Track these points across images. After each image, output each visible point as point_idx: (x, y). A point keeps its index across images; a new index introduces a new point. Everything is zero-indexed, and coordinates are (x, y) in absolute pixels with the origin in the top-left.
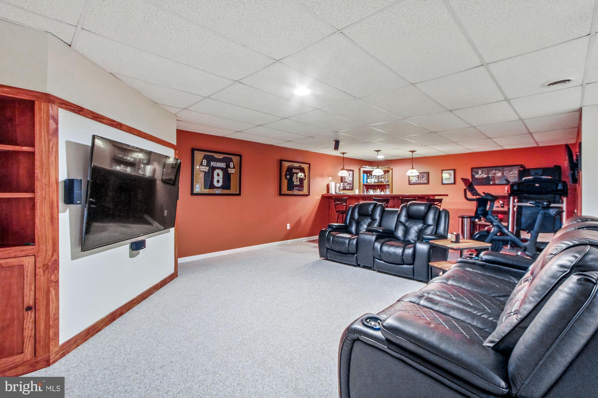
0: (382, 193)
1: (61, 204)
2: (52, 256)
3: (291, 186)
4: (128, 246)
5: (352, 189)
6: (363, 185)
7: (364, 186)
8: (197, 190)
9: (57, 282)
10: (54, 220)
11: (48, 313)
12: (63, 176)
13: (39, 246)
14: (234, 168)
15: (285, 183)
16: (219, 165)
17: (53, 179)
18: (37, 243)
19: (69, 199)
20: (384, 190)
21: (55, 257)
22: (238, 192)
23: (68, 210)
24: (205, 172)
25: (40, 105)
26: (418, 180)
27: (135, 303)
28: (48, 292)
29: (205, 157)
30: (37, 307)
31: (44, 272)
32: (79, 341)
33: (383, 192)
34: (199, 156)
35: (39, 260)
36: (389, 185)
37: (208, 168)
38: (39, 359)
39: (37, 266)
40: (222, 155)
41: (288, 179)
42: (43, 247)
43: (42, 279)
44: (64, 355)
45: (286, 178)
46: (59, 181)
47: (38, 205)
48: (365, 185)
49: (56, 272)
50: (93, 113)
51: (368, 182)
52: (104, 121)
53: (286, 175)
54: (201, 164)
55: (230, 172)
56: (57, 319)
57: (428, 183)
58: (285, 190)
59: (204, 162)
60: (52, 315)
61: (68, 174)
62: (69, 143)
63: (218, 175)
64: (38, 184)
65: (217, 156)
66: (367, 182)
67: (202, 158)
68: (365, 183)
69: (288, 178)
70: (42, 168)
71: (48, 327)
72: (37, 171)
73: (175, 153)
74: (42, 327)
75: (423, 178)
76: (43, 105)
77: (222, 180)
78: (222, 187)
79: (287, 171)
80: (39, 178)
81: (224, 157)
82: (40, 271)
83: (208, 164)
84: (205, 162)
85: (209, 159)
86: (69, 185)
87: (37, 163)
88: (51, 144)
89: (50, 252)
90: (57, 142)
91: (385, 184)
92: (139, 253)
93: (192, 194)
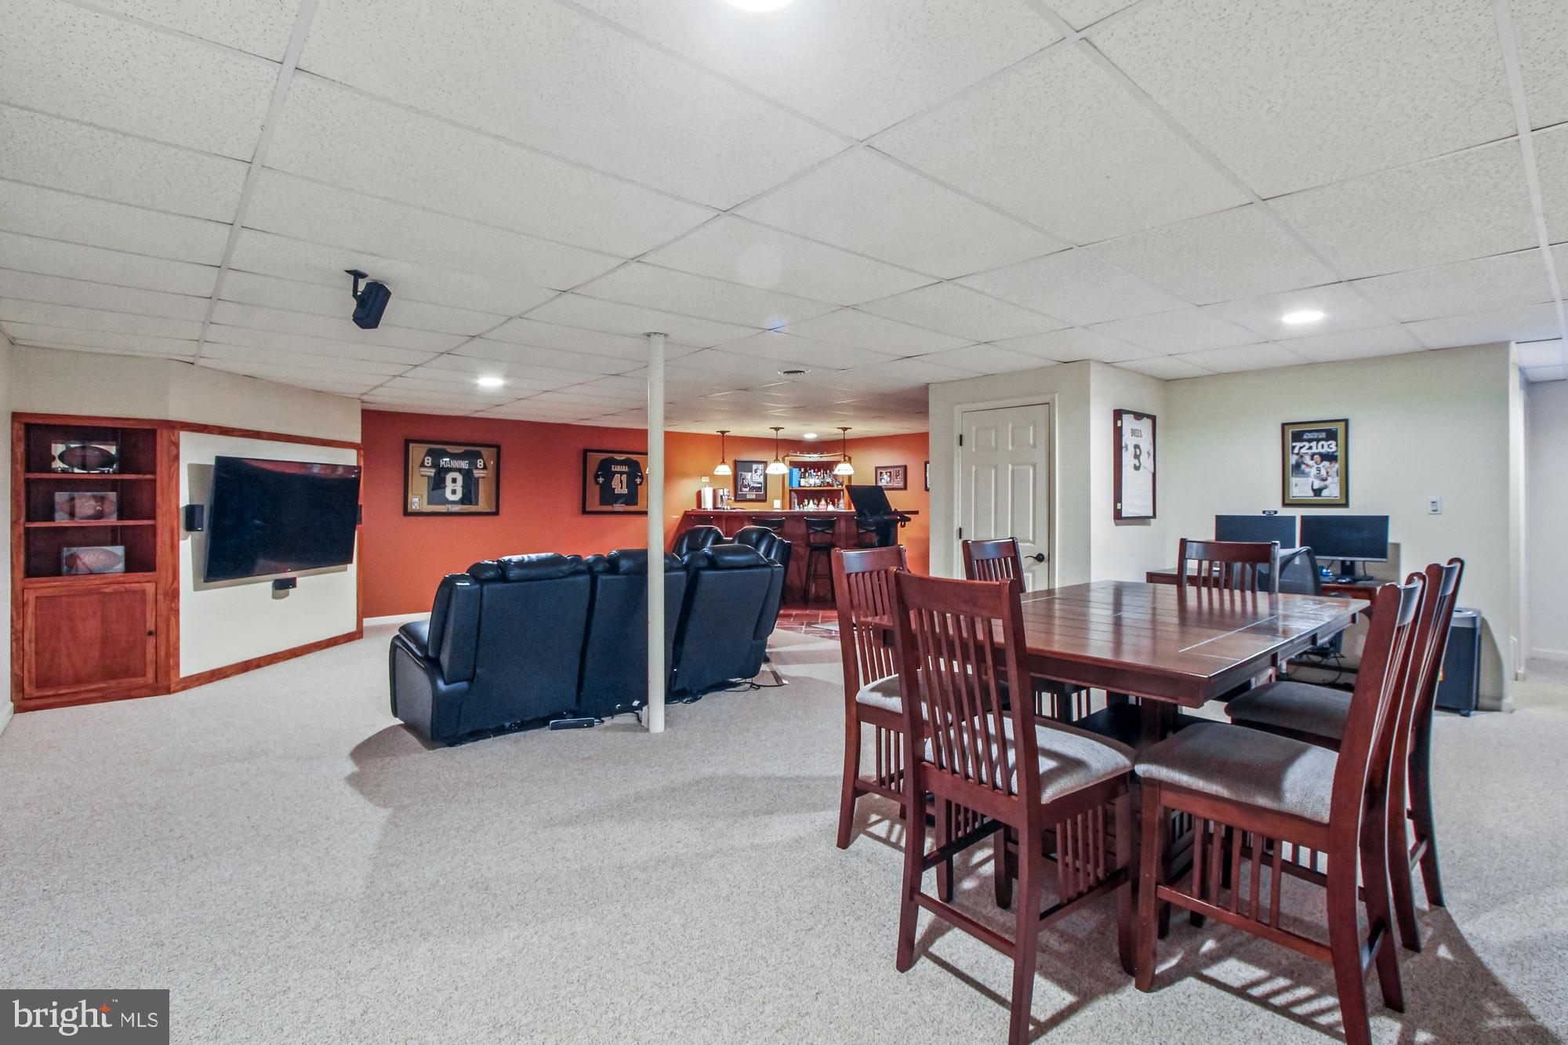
0: (831, 508)
1: (182, 531)
2: (172, 584)
3: (608, 496)
4: (271, 583)
5: (762, 499)
6: (790, 491)
7: (793, 493)
8: (414, 507)
9: (177, 611)
10: (174, 548)
11: (168, 641)
12: (184, 500)
13: (160, 572)
14: (485, 468)
15: (594, 492)
16: (456, 464)
17: (174, 506)
18: (158, 571)
19: (191, 527)
20: (836, 500)
21: (175, 585)
22: (494, 510)
23: (190, 537)
24: (429, 477)
25: (162, 433)
26: (890, 482)
27: (281, 658)
28: (168, 621)
29: (430, 453)
30: (158, 633)
31: (164, 598)
32: (202, 681)
33: (834, 504)
34: (417, 452)
35: (160, 587)
36: (843, 490)
37: (433, 470)
38: (160, 684)
39: (158, 592)
40: (461, 447)
41: (601, 485)
42: (164, 574)
43: (162, 605)
44: (184, 688)
45: (597, 483)
46: (181, 506)
47: (159, 532)
48: (796, 491)
49: (176, 600)
50: (219, 428)
51: (802, 484)
52: (235, 433)
53: (596, 477)
54: (422, 465)
55: (476, 476)
56: (178, 649)
57: (905, 488)
58: (594, 503)
59: (426, 461)
60: (172, 644)
61: (191, 500)
62: (191, 467)
63: (454, 481)
64: (159, 512)
65: (451, 449)
66: (800, 486)
67: (424, 455)
68: (795, 486)
69: (601, 482)
70: (163, 494)
71: (168, 655)
72: (159, 499)
73: (359, 455)
74: (162, 654)
75: (897, 476)
76: (165, 432)
77: (461, 489)
78: (462, 501)
79: (599, 469)
80: (161, 504)
81: (465, 451)
82: (160, 597)
83: (435, 465)
84: (428, 461)
85: (436, 455)
86: (191, 510)
87: (158, 492)
88: (172, 470)
89: (170, 580)
90: (179, 467)
91: (835, 488)
92: (287, 594)
93: (406, 513)
